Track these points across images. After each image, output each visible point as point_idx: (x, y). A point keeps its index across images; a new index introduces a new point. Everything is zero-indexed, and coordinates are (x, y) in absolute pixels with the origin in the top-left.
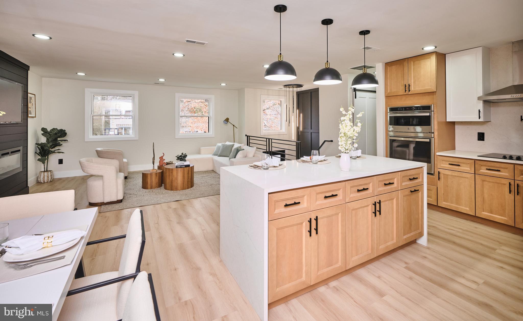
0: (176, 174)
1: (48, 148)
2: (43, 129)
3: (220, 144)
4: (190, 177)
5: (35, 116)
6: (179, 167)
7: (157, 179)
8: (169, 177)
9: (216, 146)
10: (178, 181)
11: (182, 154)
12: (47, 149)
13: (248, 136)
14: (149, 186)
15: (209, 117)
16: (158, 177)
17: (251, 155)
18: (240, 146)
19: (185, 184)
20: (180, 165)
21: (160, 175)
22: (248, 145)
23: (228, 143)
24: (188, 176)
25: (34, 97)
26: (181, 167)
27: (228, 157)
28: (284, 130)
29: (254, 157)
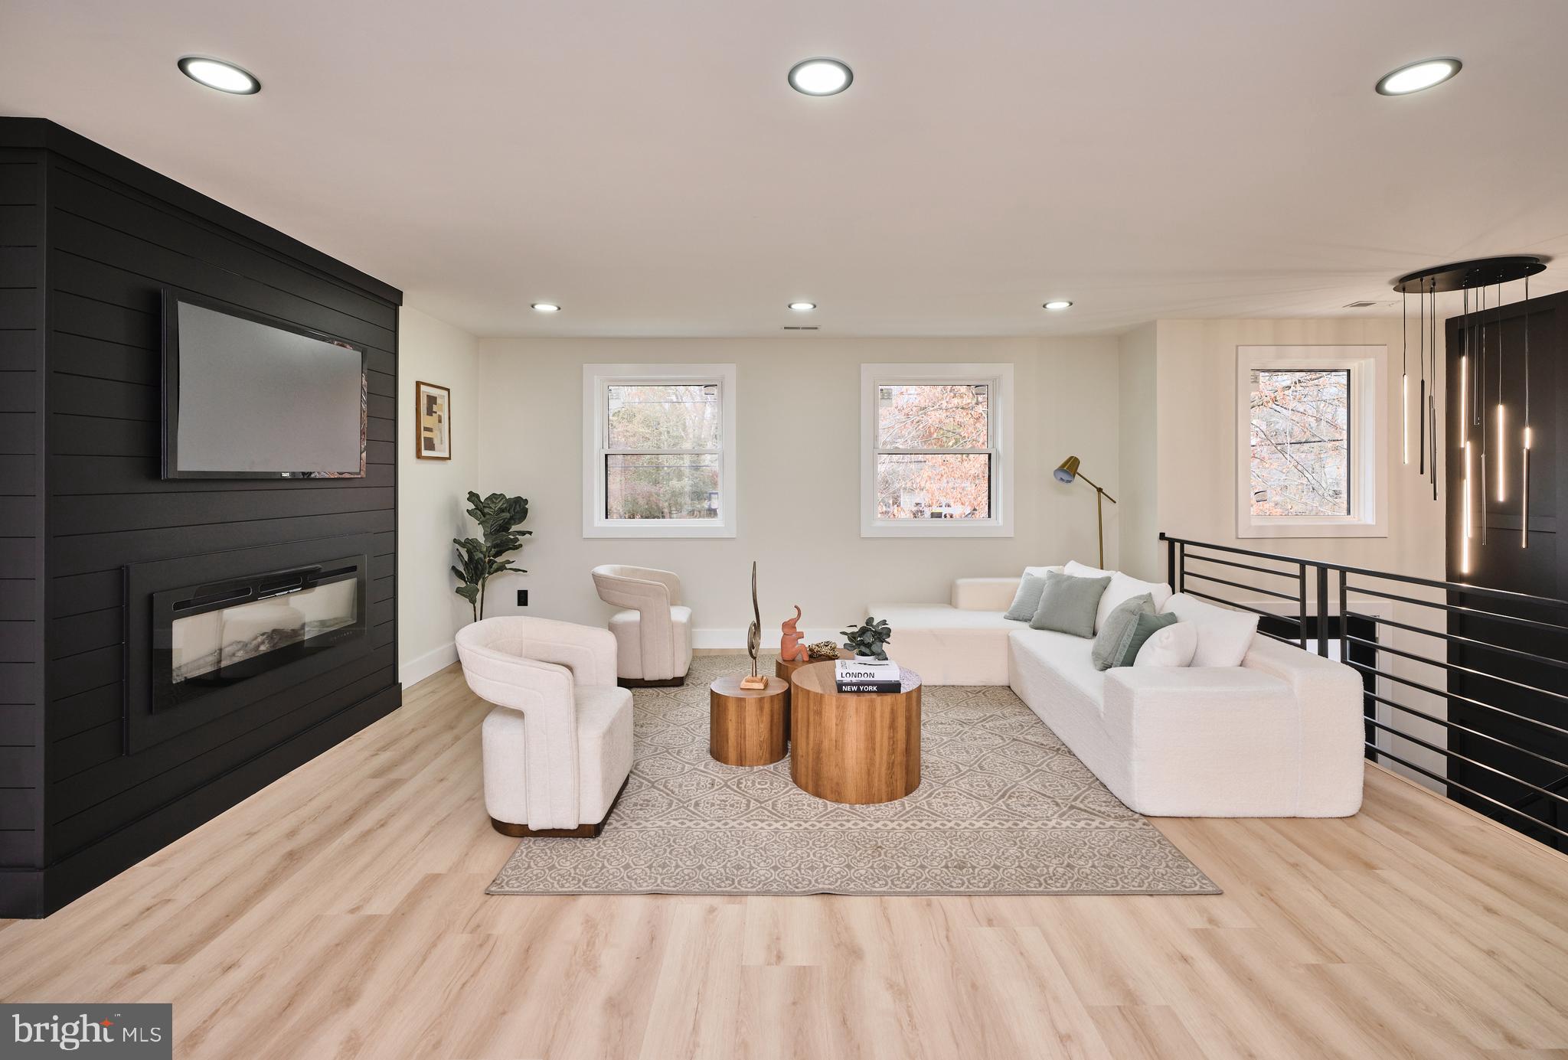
0: (836, 725)
1: (482, 556)
2: (473, 497)
3: (1040, 572)
4: (901, 745)
5: (448, 456)
6: (851, 692)
7: (762, 726)
8: (808, 732)
9: (1020, 576)
10: (843, 759)
11: (867, 623)
12: (481, 558)
13: (1172, 542)
14: (732, 754)
15: (990, 455)
16: (766, 718)
17: (1227, 658)
18: (1150, 594)
19: (876, 775)
20: (854, 680)
21: (778, 706)
22: (1172, 583)
23: (1077, 570)
24: (893, 740)
25: (444, 396)
26: (858, 691)
27: (1080, 636)
28: (1366, 514)
29: (1241, 666)
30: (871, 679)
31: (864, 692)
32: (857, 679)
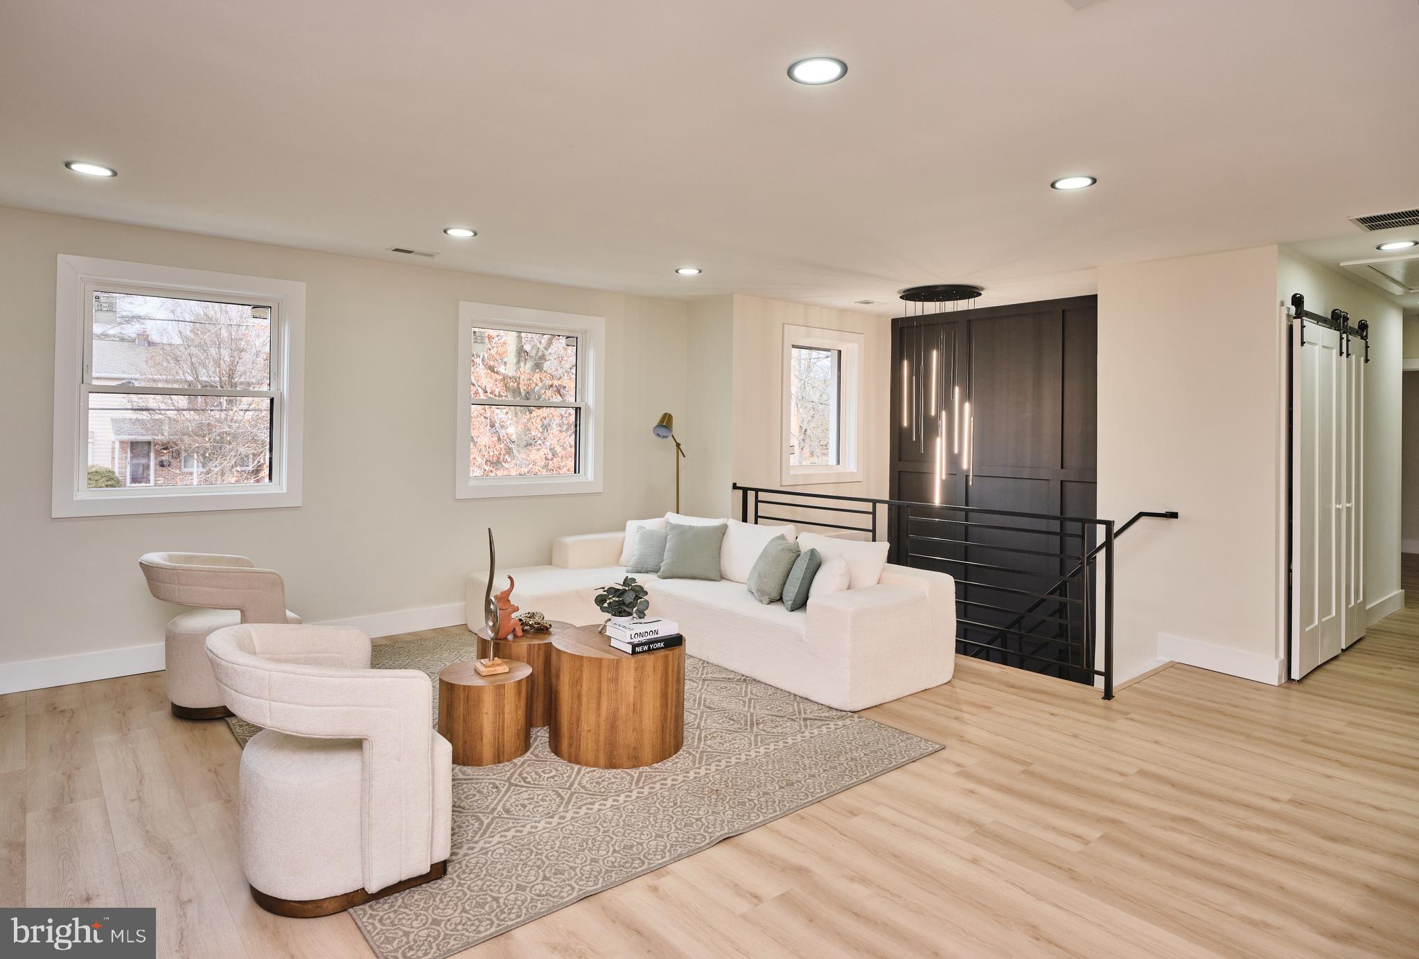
7: (520, 712)
9: (624, 531)
10: (641, 721)
13: (745, 491)
15: (578, 409)
16: (523, 703)
20: (642, 639)
26: (650, 650)
27: (714, 580)
28: (851, 465)
29: (848, 589)
30: (656, 636)
31: (653, 649)
32: (644, 638)
